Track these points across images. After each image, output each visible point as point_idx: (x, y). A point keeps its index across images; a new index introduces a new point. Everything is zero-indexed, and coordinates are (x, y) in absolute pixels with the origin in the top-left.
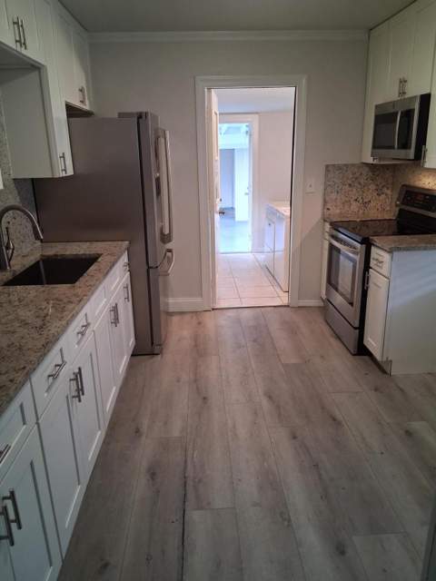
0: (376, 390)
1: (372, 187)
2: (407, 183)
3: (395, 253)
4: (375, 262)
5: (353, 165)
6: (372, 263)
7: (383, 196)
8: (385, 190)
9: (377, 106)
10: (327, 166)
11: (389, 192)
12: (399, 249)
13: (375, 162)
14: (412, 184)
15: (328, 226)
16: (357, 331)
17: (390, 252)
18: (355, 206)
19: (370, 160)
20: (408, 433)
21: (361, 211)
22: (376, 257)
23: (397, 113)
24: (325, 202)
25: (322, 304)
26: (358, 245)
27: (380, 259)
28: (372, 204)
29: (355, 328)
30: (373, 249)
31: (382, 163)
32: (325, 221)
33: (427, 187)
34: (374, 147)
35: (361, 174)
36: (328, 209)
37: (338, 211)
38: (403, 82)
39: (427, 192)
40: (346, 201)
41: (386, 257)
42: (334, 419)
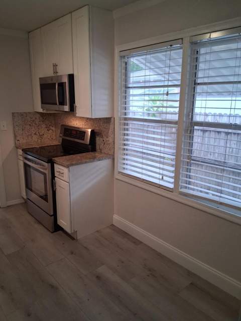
0: (72, 253)
1: (44, 126)
2: (64, 124)
3: (70, 168)
4: (58, 173)
5: (30, 113)
6: (56, 174)
7: (51, 130)
8: (52, 128)
9: (40, 78)
10: (13, 113)
11: (53, 129)
12: (72, 165)
13: (45, 112)
14: (67, 124)
15: (20, 152)
16: (53, 217)
17: (68, 167)
18: (35, 138)
19: (41, 110)
20: (98, 277)
21: (39, 141)
22: (58, 170)
23: (55, 84)
24: (15, 136)
25: (23, 201)
26: (46, 164)
27: (62, 172)
28: (45, 136)
29: (51, 216)
30: (55, 165)
31: (48, 112)
32: (17, 148)
33: (76, 126)
34: (43, 103)
35: (36, 119)
36: (18, 140)
37: (25, 141)
38: (55, 66)
39: (78, 129)
40: (29, 135)
41: (65, 170)
42: (52, 287)
